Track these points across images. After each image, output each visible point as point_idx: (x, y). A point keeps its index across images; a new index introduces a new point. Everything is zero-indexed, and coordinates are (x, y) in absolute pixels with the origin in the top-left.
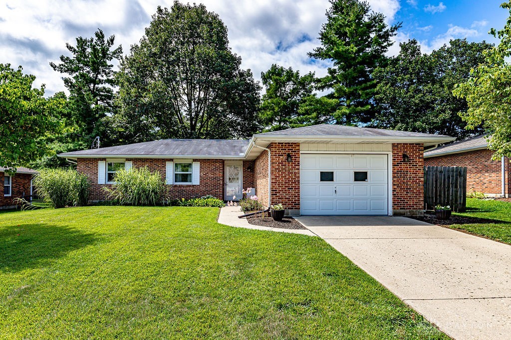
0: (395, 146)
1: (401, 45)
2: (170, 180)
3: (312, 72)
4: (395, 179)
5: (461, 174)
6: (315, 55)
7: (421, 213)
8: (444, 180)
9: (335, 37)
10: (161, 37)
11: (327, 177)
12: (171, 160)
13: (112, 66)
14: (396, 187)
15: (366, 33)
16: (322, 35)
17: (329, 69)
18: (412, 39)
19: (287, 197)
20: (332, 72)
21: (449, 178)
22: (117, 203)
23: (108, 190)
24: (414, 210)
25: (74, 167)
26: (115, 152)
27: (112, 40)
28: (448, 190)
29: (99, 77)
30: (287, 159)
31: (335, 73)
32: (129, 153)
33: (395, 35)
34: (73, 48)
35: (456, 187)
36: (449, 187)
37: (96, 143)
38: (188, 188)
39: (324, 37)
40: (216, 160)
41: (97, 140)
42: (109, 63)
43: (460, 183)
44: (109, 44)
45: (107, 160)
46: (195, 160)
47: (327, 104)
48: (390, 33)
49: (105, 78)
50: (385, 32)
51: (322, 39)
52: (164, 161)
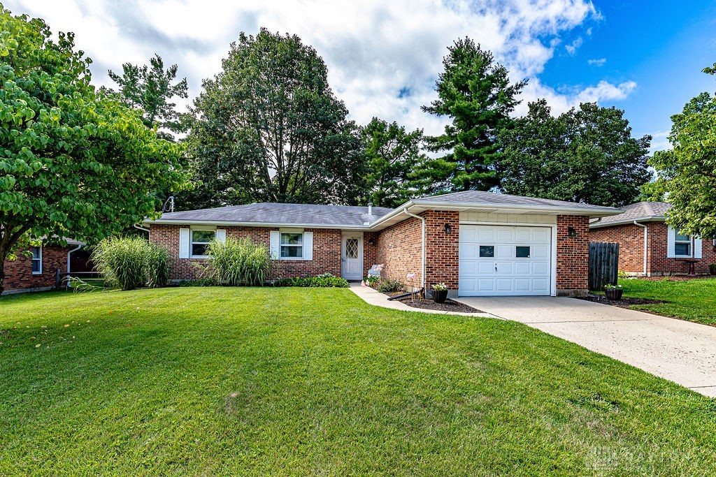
0: (560, 218)
1: (529, 105)
2: (276, 254)
3: (420, 130)
4: (560, 255)
5: (613, 250)
6: (430, 110)
7: (585, 293)
8: (596, 256)
9: (454, 90)
10: (248, 72)
11: (487, 251)
12: (277, 229)
13: (174, 105)
14: (560, 264)
15: (487, 89)
16: (440, 86)
17: (447, 127)
18: (541, 99)
19: (444, 275)
20: (449, 130)
21: (601, 254)
22: (212, 283)
23: (199, 267)
24: (579, 290)
25: (146, 236)
26: (202, 217)
27: (174, 71)
28: (600, 268)
29: (157, 118)
30: (446, 231)
31: (453, 132)
32: (222, 218)
33: (520, 93)
34: (118, 77)
35: (608, 265)
36: (601, 265)
37: (169, 205)
38: (298, 265)
39: (442, 89)
40: (333, 229)
41: (170, 200)
42: (168, 101)
43: (612, 260)
44: (169, 77)
45: (191, 227)
46: (307, 230)
47: (445, 168)
48: (515, 91)
49: (163, 120)
50: (509, 89)
51: (440, 91)
52: (267, 230)
